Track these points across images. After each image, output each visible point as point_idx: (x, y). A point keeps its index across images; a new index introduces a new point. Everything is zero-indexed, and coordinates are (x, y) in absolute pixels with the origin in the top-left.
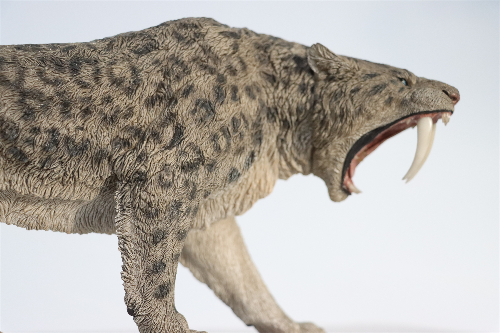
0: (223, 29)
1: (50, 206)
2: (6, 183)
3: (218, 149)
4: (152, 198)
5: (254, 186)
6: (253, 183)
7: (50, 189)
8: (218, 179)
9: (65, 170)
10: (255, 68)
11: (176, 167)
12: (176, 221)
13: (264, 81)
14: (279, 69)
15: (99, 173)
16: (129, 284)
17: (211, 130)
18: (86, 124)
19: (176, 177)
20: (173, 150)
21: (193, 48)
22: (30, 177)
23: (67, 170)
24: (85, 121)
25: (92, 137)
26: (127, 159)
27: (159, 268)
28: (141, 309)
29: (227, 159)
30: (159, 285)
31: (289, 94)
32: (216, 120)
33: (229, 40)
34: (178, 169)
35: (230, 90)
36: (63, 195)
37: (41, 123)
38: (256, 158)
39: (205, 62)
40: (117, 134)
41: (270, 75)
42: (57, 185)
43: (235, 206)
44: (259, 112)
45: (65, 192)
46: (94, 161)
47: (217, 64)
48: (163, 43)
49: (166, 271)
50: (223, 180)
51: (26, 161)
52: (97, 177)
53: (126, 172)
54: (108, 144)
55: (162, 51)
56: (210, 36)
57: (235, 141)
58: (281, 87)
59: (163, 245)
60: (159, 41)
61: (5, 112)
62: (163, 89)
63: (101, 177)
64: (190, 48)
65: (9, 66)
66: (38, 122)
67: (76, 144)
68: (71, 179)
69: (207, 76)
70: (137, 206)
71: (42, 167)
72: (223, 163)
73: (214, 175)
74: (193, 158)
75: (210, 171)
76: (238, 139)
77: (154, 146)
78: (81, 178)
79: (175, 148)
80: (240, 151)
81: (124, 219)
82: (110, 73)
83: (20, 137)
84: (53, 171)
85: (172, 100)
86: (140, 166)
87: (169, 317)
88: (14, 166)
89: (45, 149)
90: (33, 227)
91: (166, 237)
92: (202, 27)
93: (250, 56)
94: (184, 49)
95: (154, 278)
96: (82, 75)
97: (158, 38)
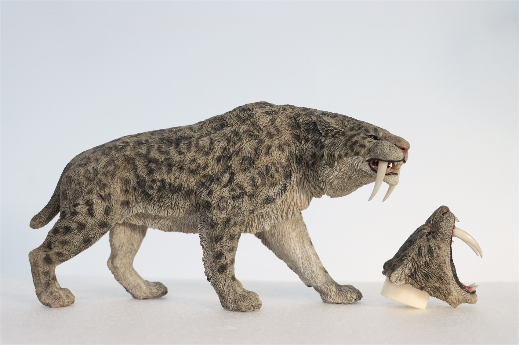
0: (267, 109)
1: (173, 219)
2: (144, 209)
3: (255, 185)
4: (214, 217)
5: (293, 204)
6: (292, 202)
7: (166, 211)
8: (257, 203)
9: (171, 201)
10: (288, 131)
11: (228, 198)
12: (228, 229)
13: (293, 139)
14: (303, 130)
15: (190, 202)
16: (206, 264)
17: (251, 175)
18: (181, 175)
19: (228, 204)
20: (227, 188)
21: (247, 124)
22: (155, 206)
23: (172, 201)
24: (181, 174)
25: (184, 182)
26: (203, 194)
27: (220, 256)
28: (212, 278)
29: (264, 191)
30: (220, 265)
31: (308, 146)
32: (255, 168)
33: (269, 116)
34: (230, 199)
35: (265, 149)
36: (174, 214)
37: (156, 176)
38: (288, 188)
39: (252, 132)
40: (200, 180)
41: (297, 135)
42: (169, 209)
43: (282, 216)
44: (288, 160)
45: (175, 213)
46: (186, 196)
47: (260, 133)
48: (230, 122)
49: (224, 257)
50: (261, 203)
51: (150, 198)
52: (190, 204)
53: (202, 202)
54: (194, 186)
55: (230, 127)
56: (257, 115)
57: (268, 180)
58: (303, 142)
59: (221, 243)
60: (228, 121)
61: (140, 172)
62: (225, 152)
63: (192, 204)
64: (245, 124)
65: (143, 145)
66: (155, 176)
67: (175, 187)
68: (175, 206)
69: (252, 141)
70: (207, 221)
71: (159, 200)
72: (260, 193)
73: (255, 200)
74: (239, 192)
75: (251, 199)
76: (270, 178)
77: (217, 186)
78: (180, 205)
79: (229, 186)
80: (274, 184)
81: (202, 228)
82: (197, 144)
83: (146, 185)
84: (165, 202)
85: (230, 158)
86: (209, 198)
87: (227, 283)
88: (147, 200)
89: (159, 190)
90: (167, 230)
91: (223, 239)
92: (253, 110)
93: (283, 124)
94: (242, 125)
95: (217, 261)
96: (181, 147)
97: (228, 119)
